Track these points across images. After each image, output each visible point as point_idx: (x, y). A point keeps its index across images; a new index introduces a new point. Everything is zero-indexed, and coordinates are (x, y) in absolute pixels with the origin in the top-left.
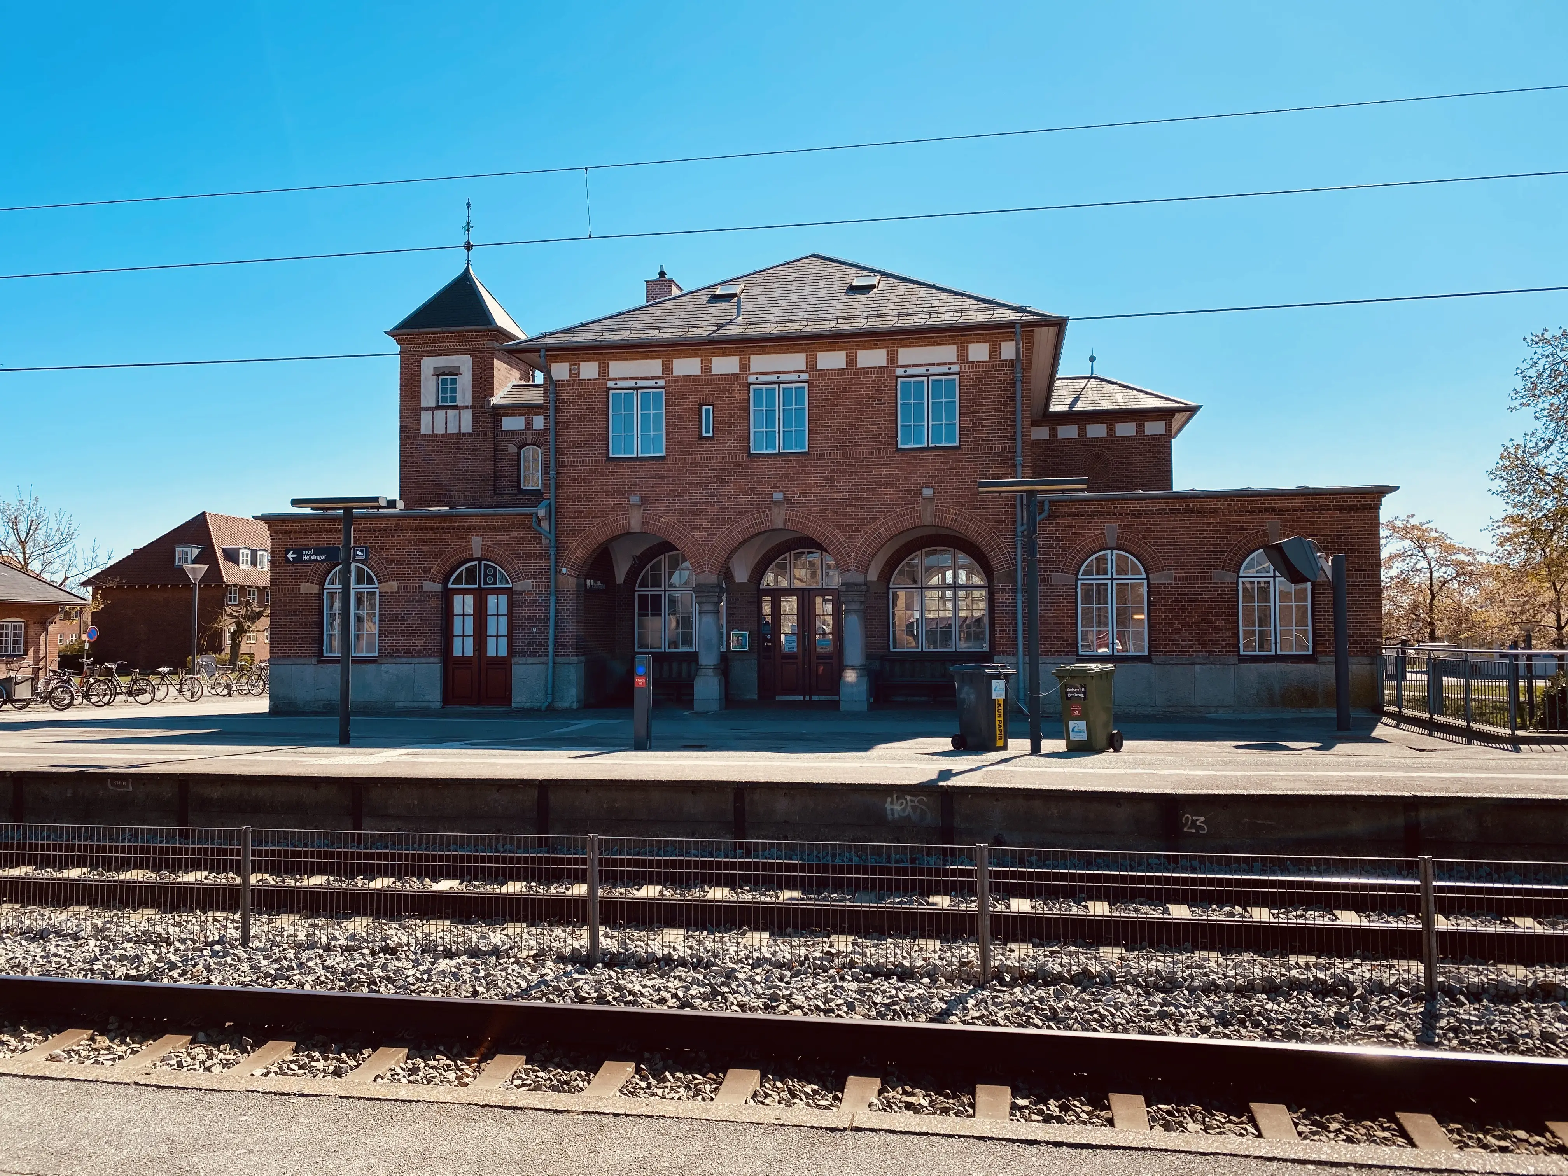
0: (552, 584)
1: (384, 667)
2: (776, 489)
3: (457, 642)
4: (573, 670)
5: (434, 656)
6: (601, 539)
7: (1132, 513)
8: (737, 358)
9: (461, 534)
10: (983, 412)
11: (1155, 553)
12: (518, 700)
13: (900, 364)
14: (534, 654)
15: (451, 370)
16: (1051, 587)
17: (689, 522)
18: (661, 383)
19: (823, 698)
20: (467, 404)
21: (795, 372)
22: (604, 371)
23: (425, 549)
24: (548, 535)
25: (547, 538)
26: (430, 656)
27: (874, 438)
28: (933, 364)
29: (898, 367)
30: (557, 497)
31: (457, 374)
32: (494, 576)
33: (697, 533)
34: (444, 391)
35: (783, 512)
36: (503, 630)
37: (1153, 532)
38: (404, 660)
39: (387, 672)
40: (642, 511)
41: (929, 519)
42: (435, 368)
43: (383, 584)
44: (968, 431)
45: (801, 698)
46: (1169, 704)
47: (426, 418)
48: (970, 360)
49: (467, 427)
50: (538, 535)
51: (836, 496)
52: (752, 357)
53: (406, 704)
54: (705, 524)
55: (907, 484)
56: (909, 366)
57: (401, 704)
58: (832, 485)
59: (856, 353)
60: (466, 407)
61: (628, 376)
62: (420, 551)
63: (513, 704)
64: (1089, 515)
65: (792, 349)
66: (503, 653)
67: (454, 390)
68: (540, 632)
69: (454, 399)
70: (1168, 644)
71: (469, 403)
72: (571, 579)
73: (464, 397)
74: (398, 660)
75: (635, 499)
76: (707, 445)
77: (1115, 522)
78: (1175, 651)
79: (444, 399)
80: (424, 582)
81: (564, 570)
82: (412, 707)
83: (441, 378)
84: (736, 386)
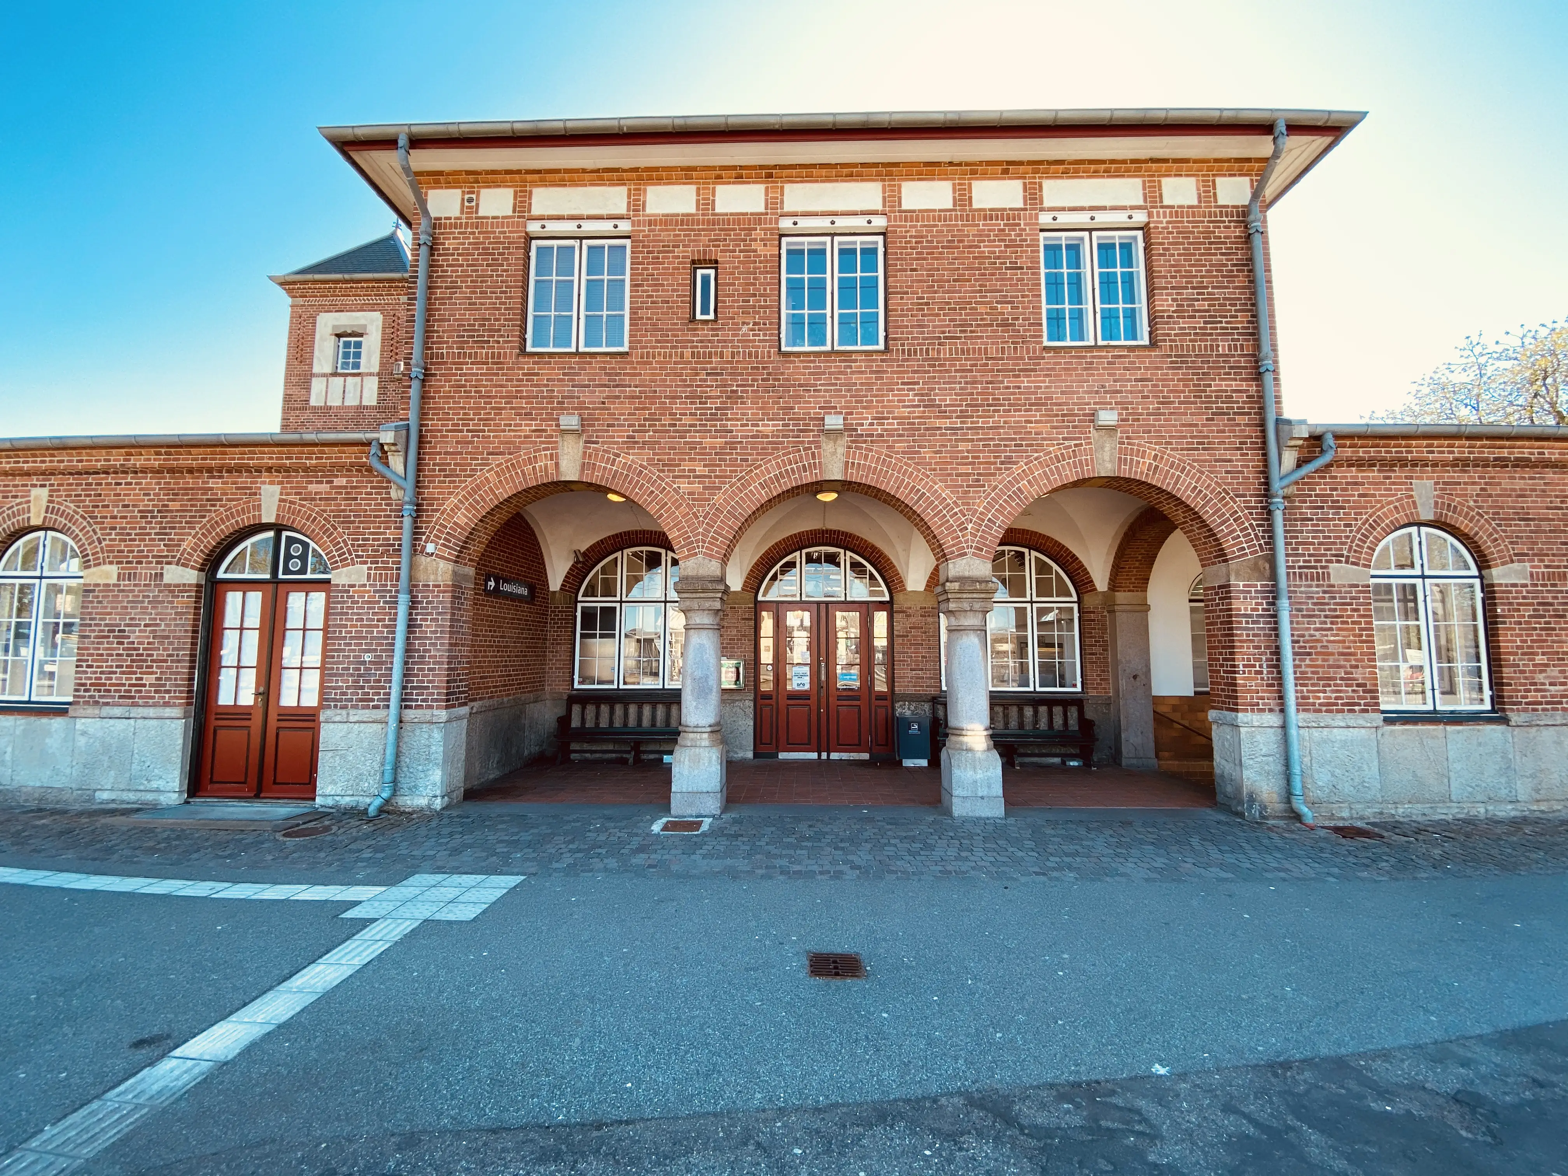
0: (404, 573)
1: (80, 724)
2: (829, 408)
3: (226, 678)
4: (437, 735)
5: (174, 705)
6: (505, 492)
7: (1455, 463)
8: (760, 188)
9: (244, 479)
10: (1193, 288)
11: (1497, 532)
12: (329, 790)
13: (1046, 204)
14: (365, 702)
15: (355, 329)
16: (1330, 590)
17: (670, 465)
18: (625, 226)
19: (845, 756)
20: (372, 371)
21: (863, 213)
22: (522, 206)
23: (174, 506)
24: (401, 482)
25: (400, 487)
26: (166, 704)
27: (1005, 324)
28: (1104, 208)
29: (1042, 210)
30: (423, 415)
31: (361, 335)
32: (303, 558)
33: (684, 486)
34: (346, 355)
35: (841, 450)
36: (314, 658)
37: (1490, 496)
38: (117, 711)
39: (84, 733)
40: (581, 444)
41: (1109, 466)
42: (334, 327)
43: (93, 570)
44: (1169, 317)
45: (814, 756)
46: (1538, 797)
47: (317, 386)
48: (1166, 203)
49: (371, 397)
50: (385, 483)
51: (938, 423)
52: (788, 187)
53: (113, 795)
54: (700, 469)
55: (1067, 404)
56: (1063, 209)
57: (105, 796)
58: (931, 405)
59: (970, 185)
60: (371, 374)
61: (566, 213)
62: (164, 510)
63: (319, 800)
64: (1388, 465)
65: (859, 175)
66: (311, 700)
67: (358, 355)
68: (378, 663)
69: (357, 366)
70: (1529, 691)
71: (376, 369)
72: (442, 564)
73: (369, 361)
74: (106, 711)
75: (570, 421)
76: (705, 332)
77: (1428, 478)
78: (1541, 703)
79: (345, 365)
80: (166, 567)
81: (430, 548)
82: (123, 802)
83: (342, 339)
84: (758, 233)
